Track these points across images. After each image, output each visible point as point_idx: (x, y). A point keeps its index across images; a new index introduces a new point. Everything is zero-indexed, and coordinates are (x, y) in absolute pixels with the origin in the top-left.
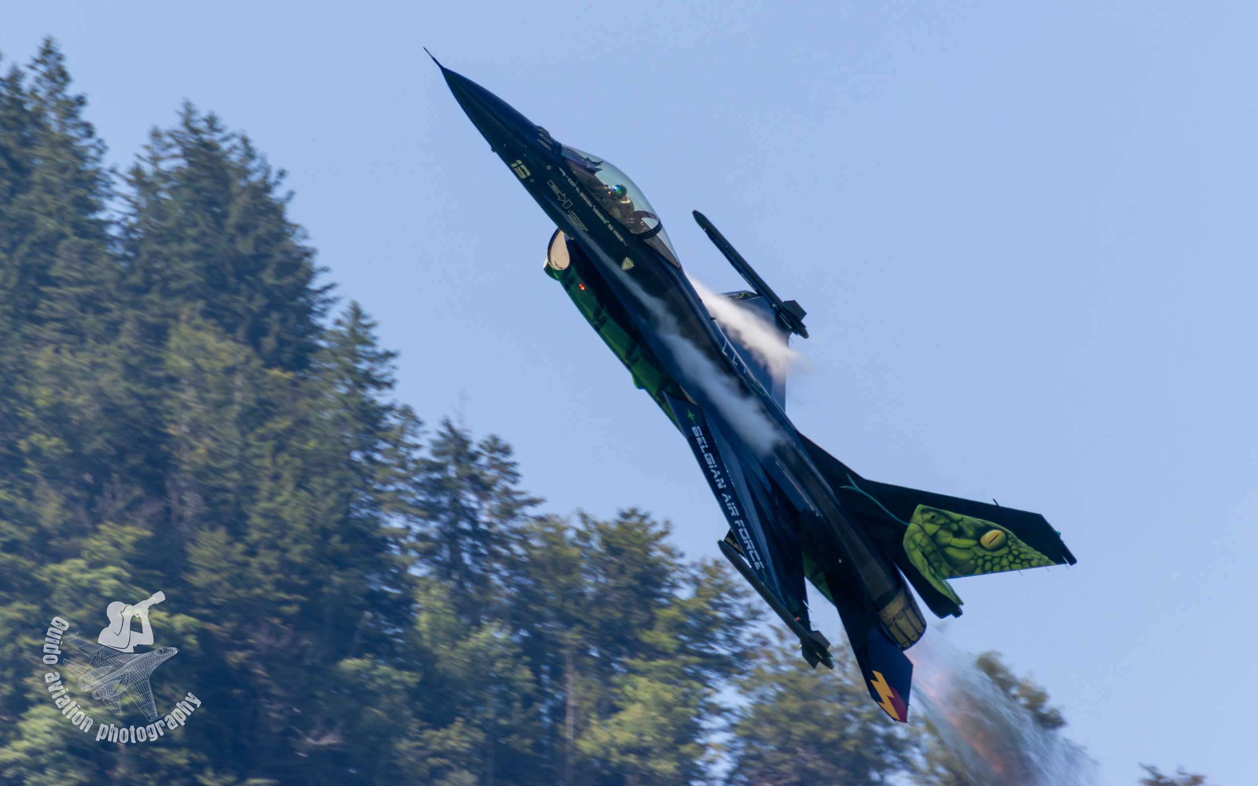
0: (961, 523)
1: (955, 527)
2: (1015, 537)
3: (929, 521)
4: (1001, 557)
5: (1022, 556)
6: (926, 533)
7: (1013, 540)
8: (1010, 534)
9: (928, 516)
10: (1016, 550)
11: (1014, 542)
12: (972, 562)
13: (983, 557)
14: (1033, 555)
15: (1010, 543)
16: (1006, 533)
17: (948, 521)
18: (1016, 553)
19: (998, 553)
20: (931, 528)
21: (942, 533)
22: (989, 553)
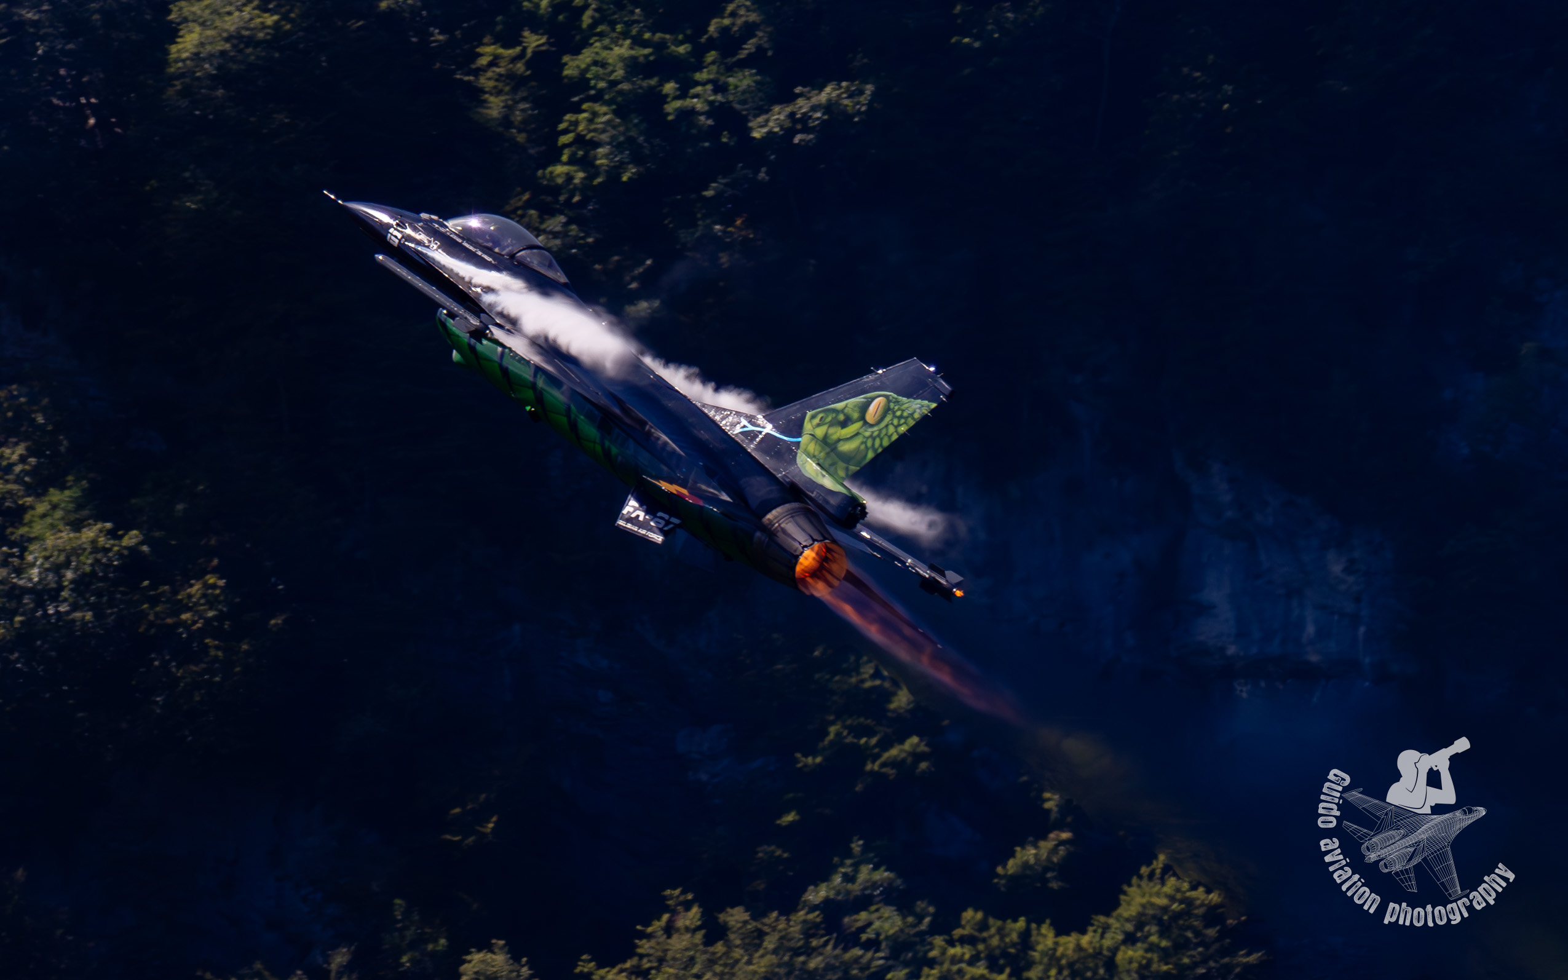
0: (846, 411)
1: (841, 417)
2: (895, 396)
3: (818, 425)
4: (887, 426)
5: (905, 414)
6: (818, 439)
7: (894, 400)
8: (891, 395)
9: (816, 421)
10: (899, 409)
11: (897, 402)
12: (863, 447)
13: (871, 436)
14: (914, 406)
15: (892, 405)
16: (887, 397)
17: (834, 415)
18: (898, 413)
19: (883, 424)
20: (820, 432)
21: (832, 430)
22: (876, 428)
